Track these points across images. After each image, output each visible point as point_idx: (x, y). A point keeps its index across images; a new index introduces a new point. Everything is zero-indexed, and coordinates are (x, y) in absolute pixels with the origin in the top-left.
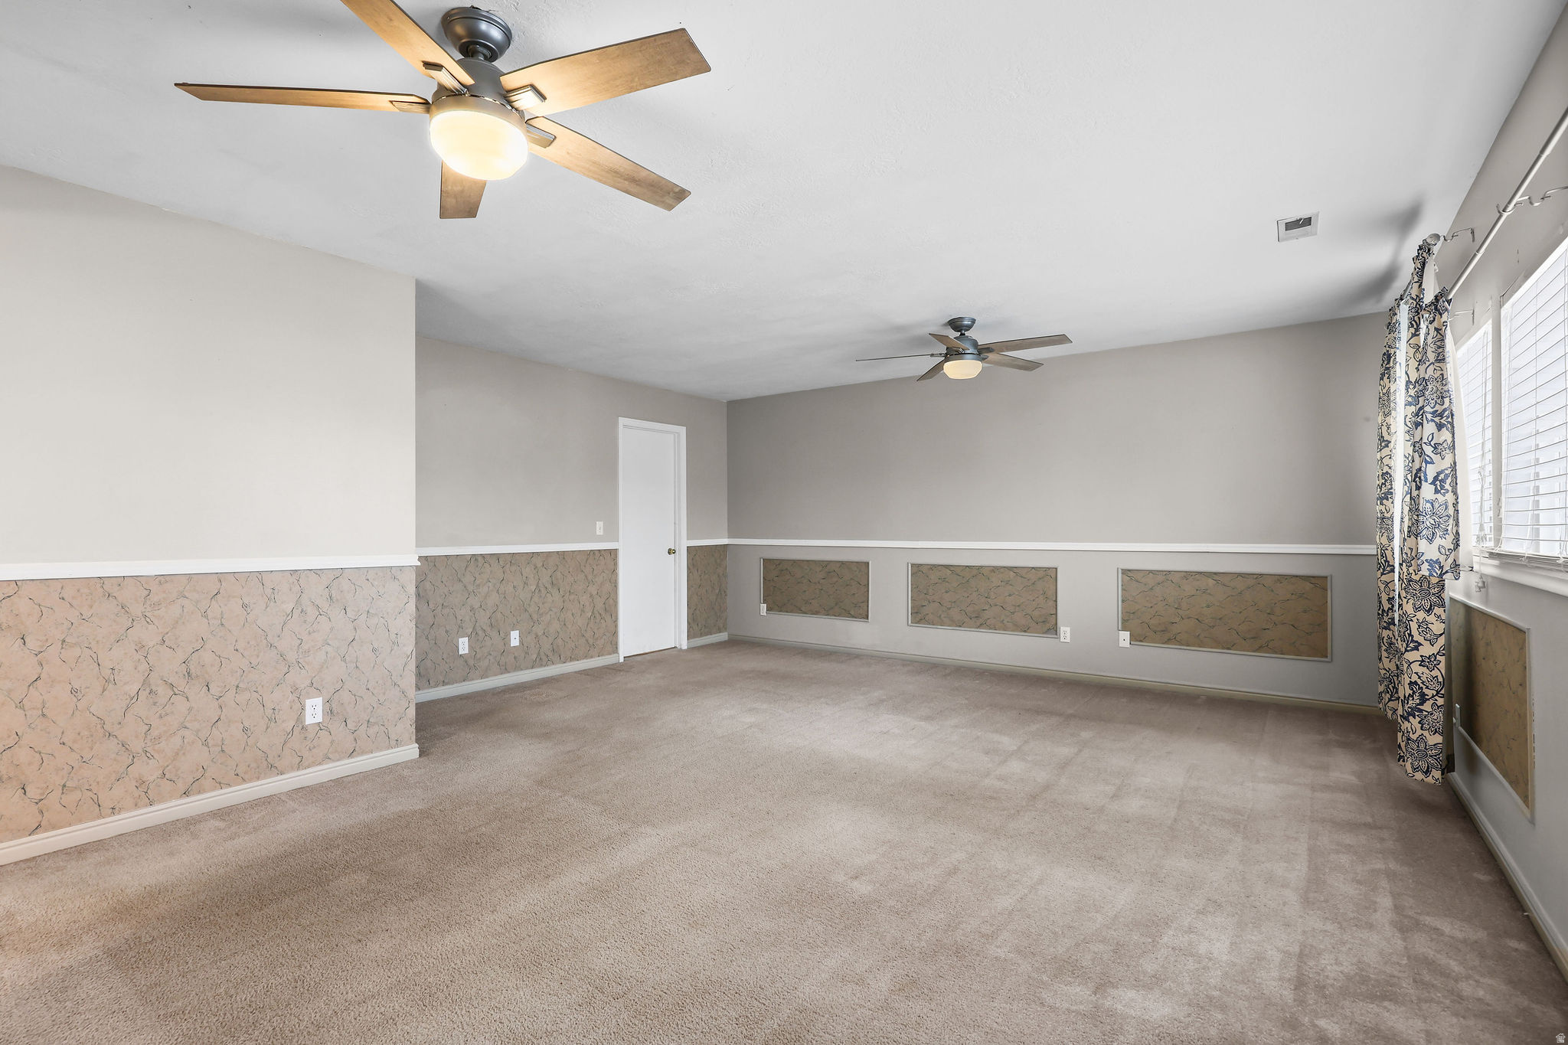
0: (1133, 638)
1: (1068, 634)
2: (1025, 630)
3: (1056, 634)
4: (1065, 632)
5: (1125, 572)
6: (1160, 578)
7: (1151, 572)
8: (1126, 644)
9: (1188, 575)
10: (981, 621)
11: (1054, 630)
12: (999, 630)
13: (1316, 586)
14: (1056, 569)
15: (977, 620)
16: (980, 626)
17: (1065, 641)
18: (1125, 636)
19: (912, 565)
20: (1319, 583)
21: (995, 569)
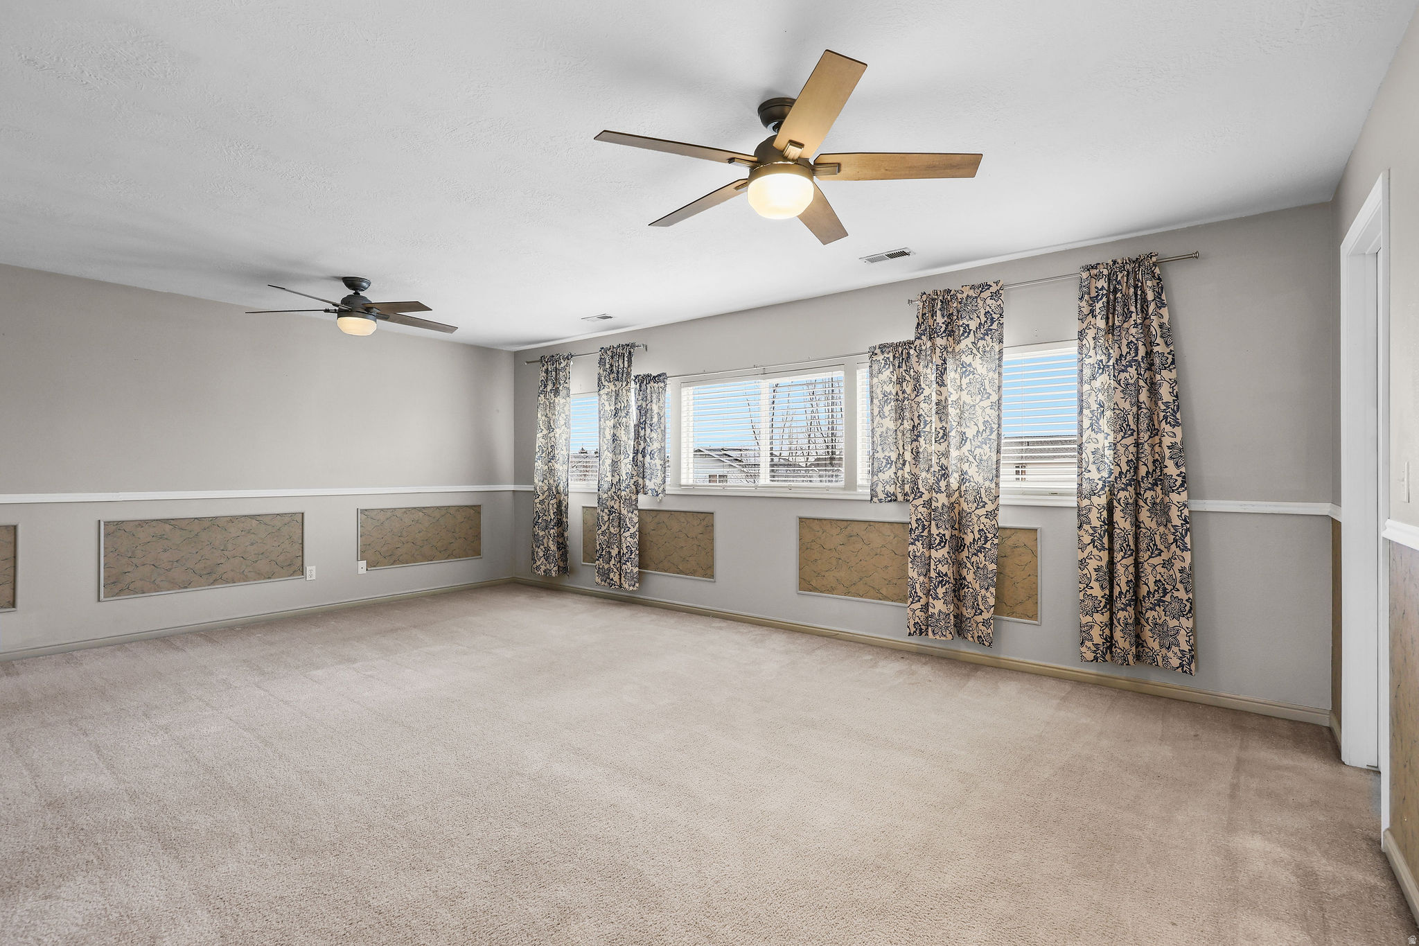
0: (369, 565)
1: (314, 573)
2: (270, 576)
3: (303, 575)
4: (311, 570)
5: (363, 511)
6: (389, 514)
7: (382, 510)
8: (364, 571)
9: (407, 510)
10: (214, 577)
11: (302, 571)
12: (239, 581)
13: (473, 511)
14: (303, 514)
15: (212, 576)
16: (215, 582)
17: (311, 579)
18: (363, 564)
19: (107, 523)
20: (476, 509)
21: (233, 519)
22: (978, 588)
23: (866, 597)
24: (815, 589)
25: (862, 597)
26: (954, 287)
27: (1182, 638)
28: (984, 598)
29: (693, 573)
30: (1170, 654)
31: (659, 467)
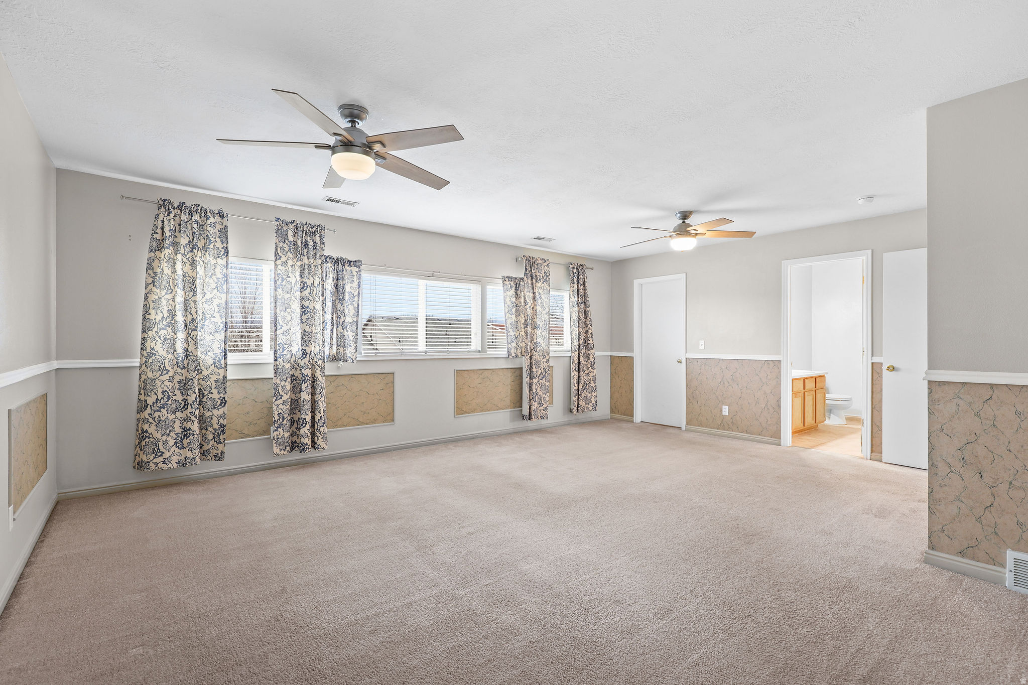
22: (542, 394)
23: (492, 411)
24: (466, 413)
25: (489, 411)
26: (536, 256)
27: (593, 400)
28: (544, 398)
29: (374, 421)
30: (589, 406)
31: (351, 338)
